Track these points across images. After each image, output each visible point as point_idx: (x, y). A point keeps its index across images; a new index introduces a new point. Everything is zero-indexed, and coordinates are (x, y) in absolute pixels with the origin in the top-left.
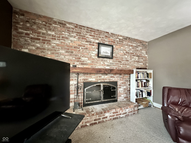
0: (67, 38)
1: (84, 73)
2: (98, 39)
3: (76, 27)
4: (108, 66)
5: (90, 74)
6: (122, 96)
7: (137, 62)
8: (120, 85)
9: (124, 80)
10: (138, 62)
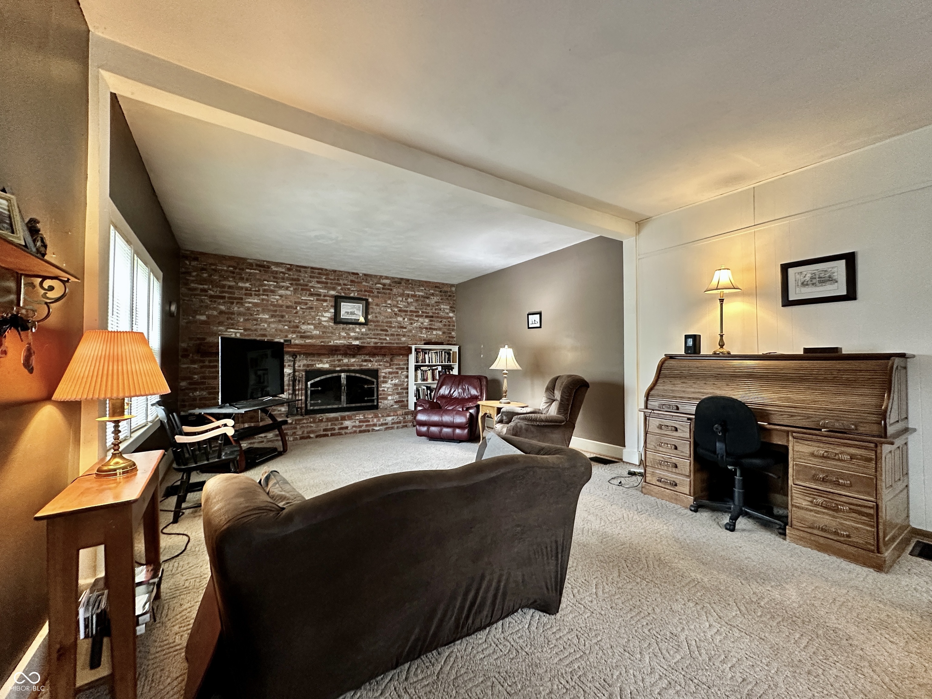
0: (273, 291)
1: (307, 355)
2: (334, 289)
3: (289, 269)
4: (356, 339)
5: (319, 355)
6: (390, 398)
7: (426, 328)
8: (384, 377)
9: (395, 367)
10: (430, 328)
